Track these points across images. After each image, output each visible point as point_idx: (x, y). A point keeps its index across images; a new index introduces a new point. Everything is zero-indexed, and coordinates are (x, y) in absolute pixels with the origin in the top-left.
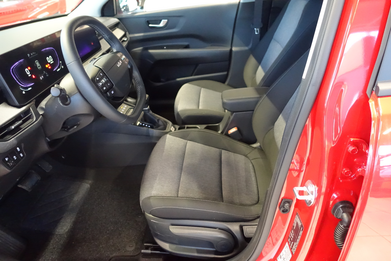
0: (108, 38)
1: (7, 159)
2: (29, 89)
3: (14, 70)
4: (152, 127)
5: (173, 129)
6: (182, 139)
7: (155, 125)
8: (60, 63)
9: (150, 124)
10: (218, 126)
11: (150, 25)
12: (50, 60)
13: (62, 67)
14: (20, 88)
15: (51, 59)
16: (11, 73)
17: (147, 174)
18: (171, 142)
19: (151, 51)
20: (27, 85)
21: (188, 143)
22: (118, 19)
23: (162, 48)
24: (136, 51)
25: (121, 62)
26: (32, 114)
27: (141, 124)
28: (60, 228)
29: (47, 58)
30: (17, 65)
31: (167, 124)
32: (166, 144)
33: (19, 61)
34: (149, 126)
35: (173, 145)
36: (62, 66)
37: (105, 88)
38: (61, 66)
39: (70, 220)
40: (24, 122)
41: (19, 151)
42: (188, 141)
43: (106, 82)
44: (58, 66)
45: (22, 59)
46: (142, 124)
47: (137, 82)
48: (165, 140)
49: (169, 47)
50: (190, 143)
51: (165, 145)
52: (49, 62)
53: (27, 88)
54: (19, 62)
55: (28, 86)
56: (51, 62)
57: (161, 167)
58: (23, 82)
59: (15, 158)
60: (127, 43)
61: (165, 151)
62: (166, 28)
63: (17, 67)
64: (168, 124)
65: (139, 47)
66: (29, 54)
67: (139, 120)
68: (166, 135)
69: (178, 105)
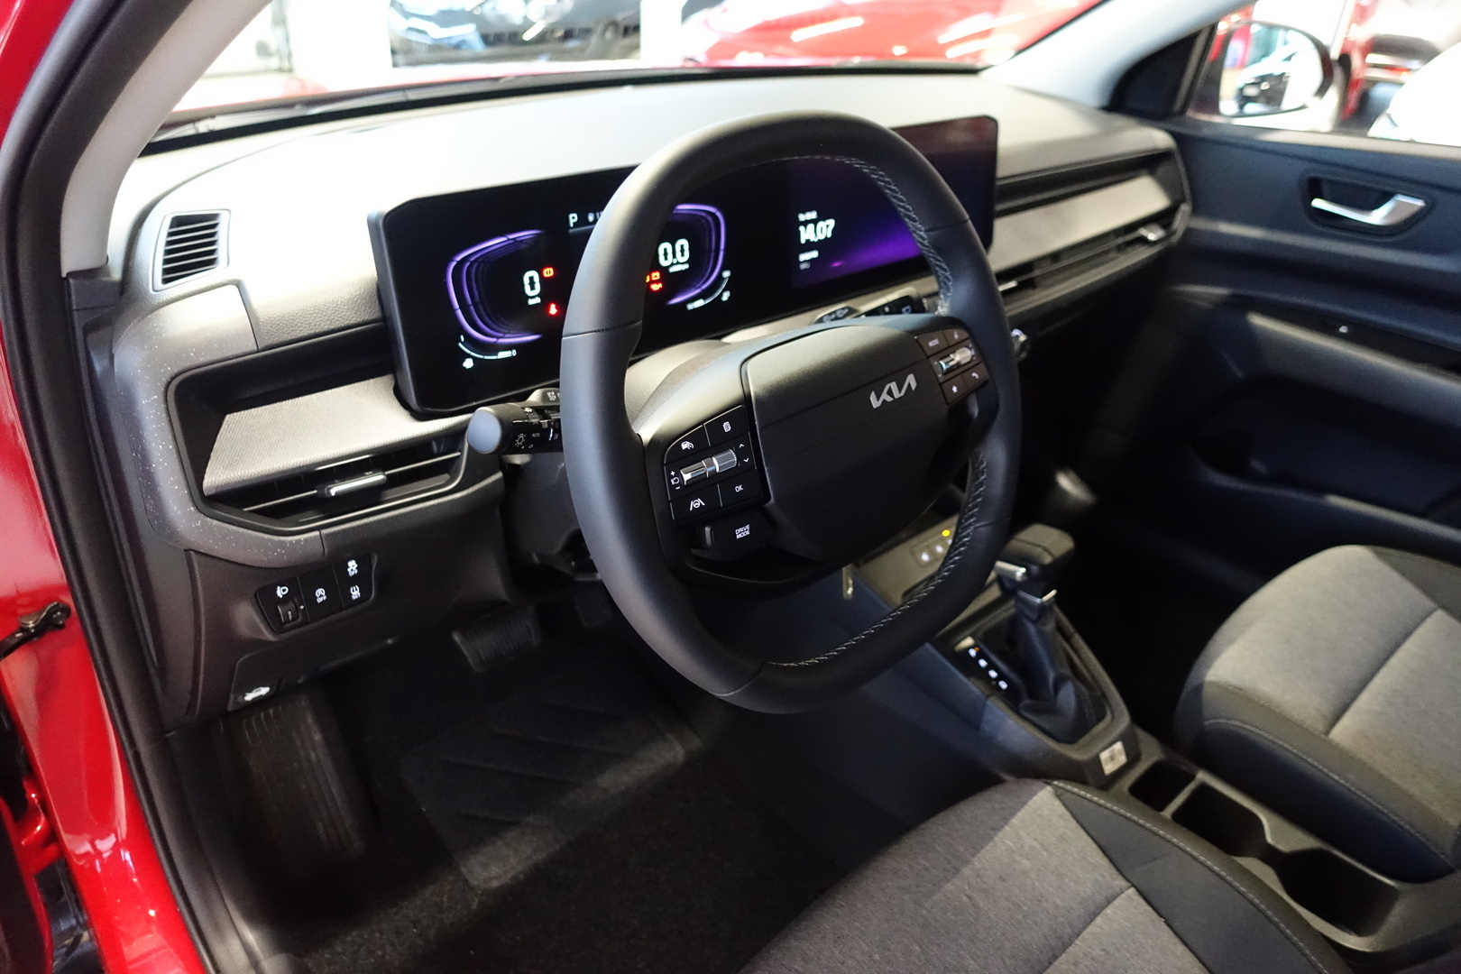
0: (926, 242)
1: (284, 590)
2: (503, 355)
3: (468, 264)
4: (1011, 698)
5: (1112, 758)
6: (1102, 861)
7: (1031, 696)
8: (720, 278)
9: (1013, 676)
10: (1389, 896)
11: (1318, 203)
12: (674, 256)
13: (721, 295)
14: (460, 345)
15: (678, 253)
16: (445, 276)
17: (793, 943)
18: (1028, 842)
19: (1258, 321)
20: (498, 338)
21: (1116, 902)
22: (1175, 135)
23: (1325, 324)
24: (1193, 295)
25: (914, 386)
26: (458, 457)
27: (973, 653)
28: (481, 858)
29: (666, 245)
30: (495, 247)
31: (1100, 718)
32: (996, 838)
33: (511, 237)
34: (1003, 685)
35: (1026, 864)
36: (724, 290)
37: (697, 503)
38: (720, 291)
39: (529, 851)
40: (392, 482)
41: (351, 574)
42: (1132, 890)
43: (727, 477)
44: (704, 287)
45: (532, 229)
46: (980, 655)
47: (978, 497)
48: (1013, 812)
49: (1364, 335)
50: (1128, 909)
51: (990, 839)
52: (663, 263)
53: (495, 348)
54: (509, 239)
55: (501, 341)
56: (672, 264)
57: (877, 957)
58: (490, 322)
59: (321, 596)
60: (1159, 252)
61: (966, 871)
62: (1400, 237)
63: (487, 259)
64: (1109, 717)
65: (1213, 283)
66: (575, 215)
67: (979, 629)
68: (1039, 783)
69: (1232, 641)
